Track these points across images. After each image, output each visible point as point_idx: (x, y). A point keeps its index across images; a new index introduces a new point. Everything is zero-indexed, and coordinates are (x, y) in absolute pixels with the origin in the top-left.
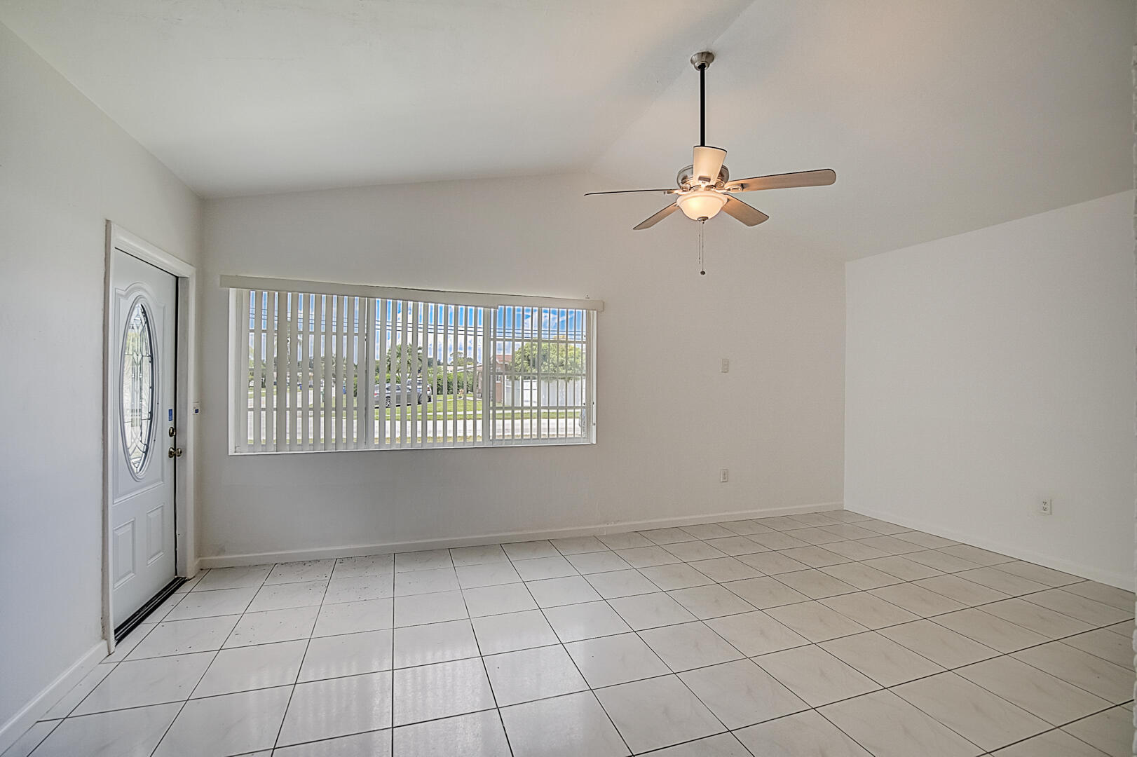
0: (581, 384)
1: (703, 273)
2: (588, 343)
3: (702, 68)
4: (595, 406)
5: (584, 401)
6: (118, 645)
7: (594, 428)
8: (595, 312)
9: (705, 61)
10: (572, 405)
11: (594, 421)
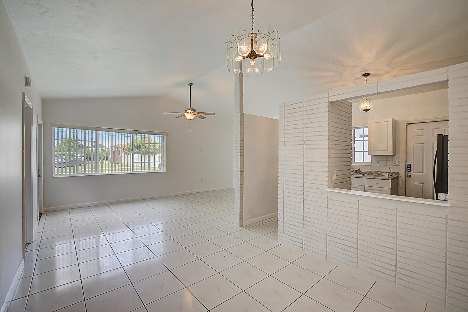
0: (161, 155)
1: (190, 131)
2: (163, 144)
3: (190, 86)
4: (165, 161)
5: (162, 160)
6: (40, 220)
7: (165, 168)
8: (165, 136)
9: (191, 85)
10: (154, 161)
11: (165, 165)
